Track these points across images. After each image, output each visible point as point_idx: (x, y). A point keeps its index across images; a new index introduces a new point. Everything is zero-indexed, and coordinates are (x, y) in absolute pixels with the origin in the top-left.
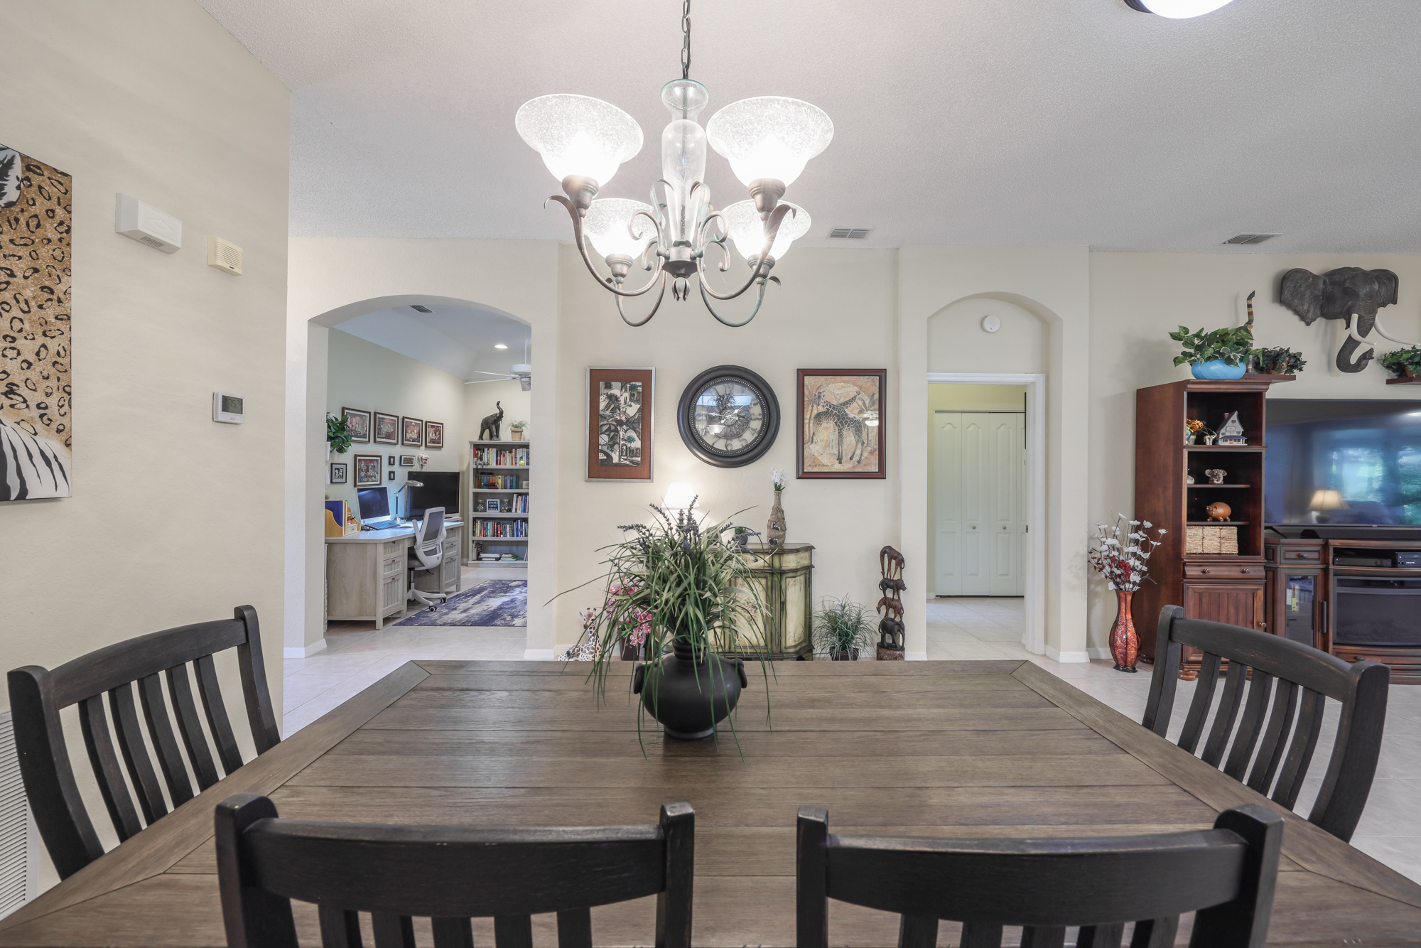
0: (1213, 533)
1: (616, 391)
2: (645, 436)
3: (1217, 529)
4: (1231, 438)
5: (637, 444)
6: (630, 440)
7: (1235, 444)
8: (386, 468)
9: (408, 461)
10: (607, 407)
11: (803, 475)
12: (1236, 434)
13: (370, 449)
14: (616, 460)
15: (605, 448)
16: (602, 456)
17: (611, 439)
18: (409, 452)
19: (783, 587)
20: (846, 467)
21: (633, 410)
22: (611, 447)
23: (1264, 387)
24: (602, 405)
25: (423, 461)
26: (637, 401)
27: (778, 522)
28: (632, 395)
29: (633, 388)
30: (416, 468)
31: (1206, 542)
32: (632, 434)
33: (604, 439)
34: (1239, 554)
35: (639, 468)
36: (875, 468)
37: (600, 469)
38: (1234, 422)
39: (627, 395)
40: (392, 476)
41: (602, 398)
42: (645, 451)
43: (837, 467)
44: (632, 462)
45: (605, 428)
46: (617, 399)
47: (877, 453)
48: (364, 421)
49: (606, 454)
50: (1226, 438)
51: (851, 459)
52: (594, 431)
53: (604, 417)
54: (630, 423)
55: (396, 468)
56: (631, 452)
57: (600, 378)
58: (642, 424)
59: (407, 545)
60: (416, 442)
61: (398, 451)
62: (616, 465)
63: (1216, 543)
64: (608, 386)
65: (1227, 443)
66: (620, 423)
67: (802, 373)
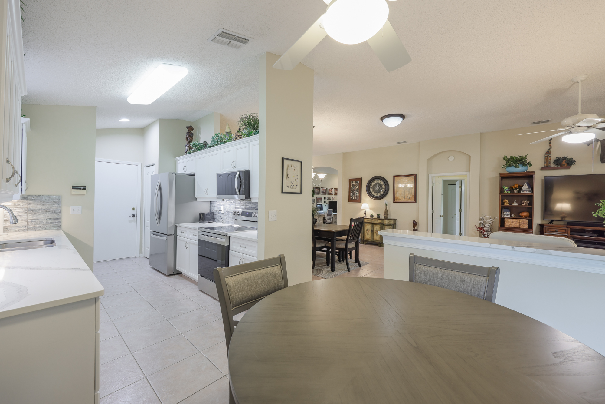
0: (516, 221)
1: (354, 183)
2: (359, 193)
3: (519, 220)
4: (526, 190)
5: (358, 195)
6: (357, 194)
7: (526, 192)
8: (323, 200)
9: (329, 198)
10: (352, 187)
11: (395, 201)
12: (526, 189)
13: (320, 196)
14: (354, 198)
15: (352, 196)
16: (351, 198)
17: (353, 194)
18: (329, 196)
19: (384, 227)
20: (405, 200)
21: (357, 187)
22: (353, 196)
23: (533, 174)
24: (351, 187)
25: (333, 198)
26: (358, 185)
27: (386, 212)
28: (357, 184)
29: (357, 182)
30: (331, 200)
31: (513, 224)
32: (357, 192)
33: (351, 194)
34: (528, 228)
35: (358, 200)
36: (413, 200)
37: (351, 200)
38: (526, 185)
39: (356, 184)
40: (325, 202)
41: (351, 185)
42: (359, 196)
43: (403, 200)
44: (357, 199)
45: (352, 191)
46: (354, 185)
47: (414, 196)
48: (318, 190)
49: (352, 197)
50: (523, 191)
51: (407, 198)
52: (350, 192)
53: (351, 189)
54: (357, 190)
55: (326, 200)
56: (357, 197)
57: (351, 181)
58: (359, 190)
59: (323, 217)
60: (331, 194)
61: (327, 196)
62: (354, 199)
63: (517, 224)
64: (352, 182)
65: (524, 192)
66: (355, 190)
67: (395, 177)
